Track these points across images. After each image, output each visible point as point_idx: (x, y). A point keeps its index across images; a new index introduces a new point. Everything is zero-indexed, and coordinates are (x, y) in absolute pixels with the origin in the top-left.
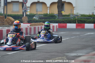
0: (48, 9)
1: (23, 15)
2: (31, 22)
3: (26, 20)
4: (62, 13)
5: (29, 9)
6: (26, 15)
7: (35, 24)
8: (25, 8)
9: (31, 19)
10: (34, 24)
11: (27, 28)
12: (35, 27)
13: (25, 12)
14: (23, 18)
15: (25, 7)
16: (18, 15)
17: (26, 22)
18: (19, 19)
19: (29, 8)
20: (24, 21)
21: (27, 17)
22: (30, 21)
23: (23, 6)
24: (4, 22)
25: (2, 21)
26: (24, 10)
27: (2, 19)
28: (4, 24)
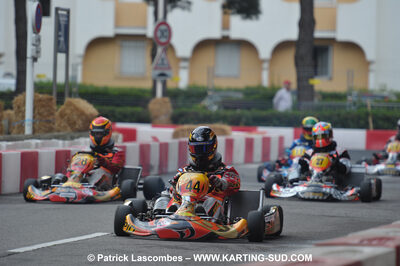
0: (261, 69)
1: (153, 92)
2: (183, 119)
3: (164, 110)
4: (312, 86)
5: (184, 68)
6: (166, 93)
8: (160, 61)
9: (184, 110)
11: (148, 146)
13: (163, 78)
14: (152, 106)
15: (163, 60)
16: (132, 89)
17: (164, 118)
19: (186, 64)
20: (156, 117)
21: (167, 99)
22: (181, 115)
23: (153, 55)
24: (51, 118)
25: (45, 114)
26: (158, 72)
27: (43, 106)
28: (51, 130)
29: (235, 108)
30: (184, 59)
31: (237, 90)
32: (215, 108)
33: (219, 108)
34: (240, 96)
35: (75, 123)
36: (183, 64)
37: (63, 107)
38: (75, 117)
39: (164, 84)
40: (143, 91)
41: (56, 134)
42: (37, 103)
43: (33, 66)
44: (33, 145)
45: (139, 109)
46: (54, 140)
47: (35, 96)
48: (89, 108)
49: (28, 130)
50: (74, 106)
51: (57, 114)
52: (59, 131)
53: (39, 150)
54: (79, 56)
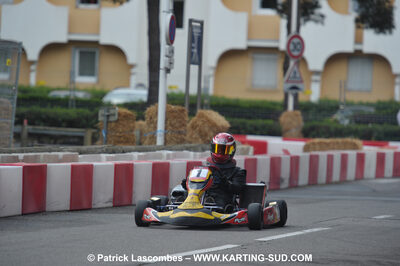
0: (394, 84)
1: (285, 105)
2: (314, 133)
3: (295, 123)
5: (316, 81)
6: (297, 106)
7: (325, 143)
8: (292, 75)
9: (316, 123)
10: (320, 143)
11: (279, 159)
12: (317, 157)
13: (294, 91)
14: (283, 118)
15: (295, 73)
16: (264, 102)
17: (294, 132)
18: (269, 118)
19: (317, 78)
20: (288, 130)
21: (299, 112)
22: (313, 128)
23: (285, 68)
24: (182, 129)
25: (177, 125)
26: (290, 85)
27: (175, 117)
28: (182, 141)
29: (367, 123)
30: (316, 73)
31: (369, 105)
32: (346, 122)
33: (350, 122)
34: (372, 110)
35: (206, 135)
36: (315, 77)
37: (195, 118)
38: (207, 129)
39: (296, 97)
40: (274, 104)
41: (187, 145)
42: (169, 114)
43: (166, 77)
44: (165, 156)
45: (270, 122)
46: (185, 152)
47: (167, 108)
48: (221, 120)
49: (160, 141)
50: (207, 118)
51: (189, 125)
52: (190, 143)
53: (170, 161)
54: (212, 68)
